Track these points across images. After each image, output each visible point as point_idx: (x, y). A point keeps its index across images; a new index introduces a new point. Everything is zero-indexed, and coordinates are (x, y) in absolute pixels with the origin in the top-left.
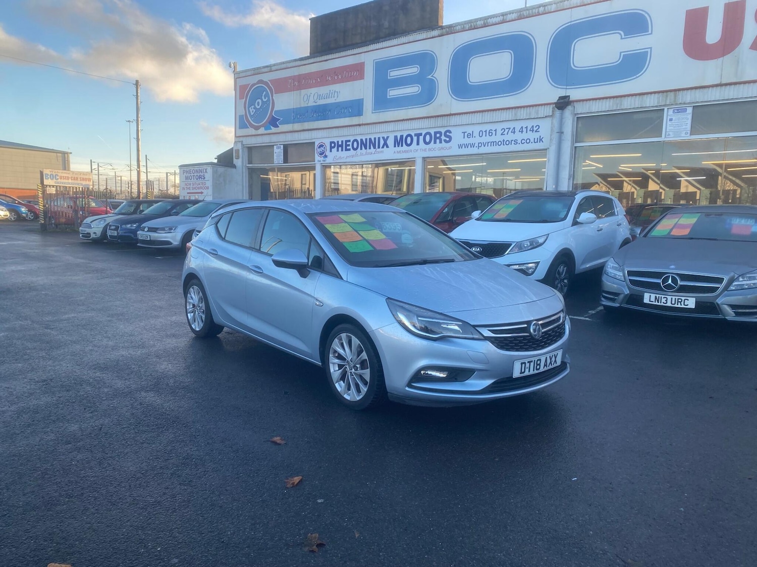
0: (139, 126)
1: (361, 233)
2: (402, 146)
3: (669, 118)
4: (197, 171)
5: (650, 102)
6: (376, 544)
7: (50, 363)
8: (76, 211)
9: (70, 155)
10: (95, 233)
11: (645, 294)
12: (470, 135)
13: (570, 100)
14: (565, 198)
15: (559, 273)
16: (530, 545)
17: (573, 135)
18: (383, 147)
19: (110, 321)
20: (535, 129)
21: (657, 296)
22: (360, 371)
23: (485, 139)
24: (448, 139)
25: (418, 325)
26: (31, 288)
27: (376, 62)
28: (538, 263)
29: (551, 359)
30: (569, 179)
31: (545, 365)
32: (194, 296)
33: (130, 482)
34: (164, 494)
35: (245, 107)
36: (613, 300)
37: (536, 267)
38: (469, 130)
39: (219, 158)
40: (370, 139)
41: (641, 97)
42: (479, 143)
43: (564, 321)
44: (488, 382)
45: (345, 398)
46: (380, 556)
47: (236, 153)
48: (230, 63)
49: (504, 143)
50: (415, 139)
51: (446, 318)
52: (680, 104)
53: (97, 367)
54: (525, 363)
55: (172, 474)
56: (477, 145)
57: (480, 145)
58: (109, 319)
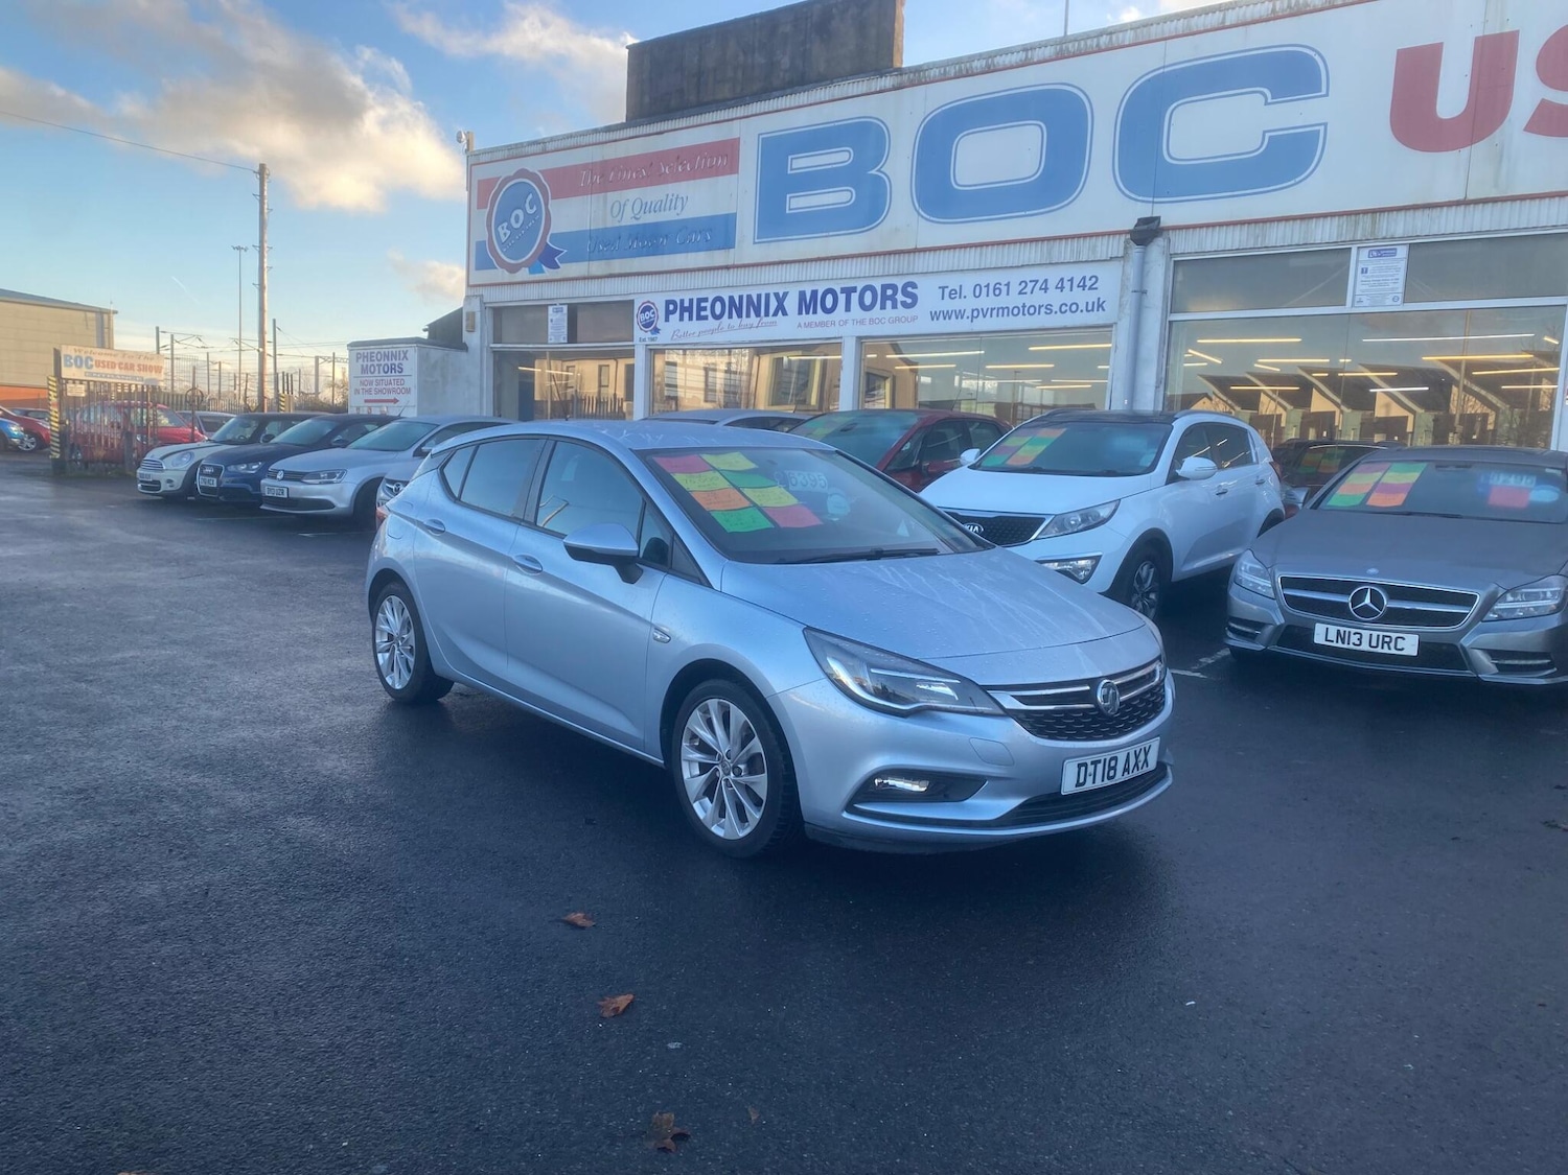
0: (265, 260)
1: (747, 492)
2: (815, 312)
3: (1361, 266)
4: (386, 356)
5: (1324, 234)
6: (794, 1135)
7: (90, 753)
8: (129, 435)
9: (115, 317)
10: (169, 481)
11: (1317, 624)
12: (954, 294)
13: (1162, 225)
14: (1153, 425)
15: (1141, 581)
16: (1107, 1138)
17: (1165, 297)
18: (775, 314)
19: (211, 666)
20: (1088, 283)
21: (1342, 629)
22: (745, 779)
23: (986, 302)
24: (909, 301)
25: (869, 683)
26: (39, 595)
27: (763, 139)
28: (1097, 559)
29: (1137, 757)
30: (1157, 387)
31: (1126, 770)
32: (392, 618)
33: (274, 1004)
34: (349, 1029)
35: (489, 226)
36: (1252, 637)
37: (1094, 567)
38: (953, 282)
39: (433, 329)
40: (749, 297)
41: (1304, 224)
42: (973, 311)
43: (1164, 679)
44: (1012, 803)
45: (714, 834)
46: (802, 1158)
47: (467, 320)
48: (460, 132)
49: (1023, 310)
50: (842, 298)
51: (928, 670)
52: (1384, 238)
53: (190, 763)
54: (1085, 765)
55: (362, 989)
56: (968, 313)
57: (975, 314)
58: (209, 662)
